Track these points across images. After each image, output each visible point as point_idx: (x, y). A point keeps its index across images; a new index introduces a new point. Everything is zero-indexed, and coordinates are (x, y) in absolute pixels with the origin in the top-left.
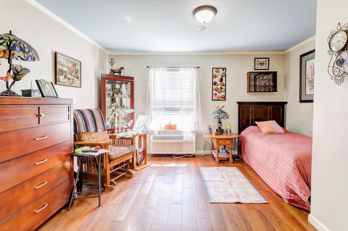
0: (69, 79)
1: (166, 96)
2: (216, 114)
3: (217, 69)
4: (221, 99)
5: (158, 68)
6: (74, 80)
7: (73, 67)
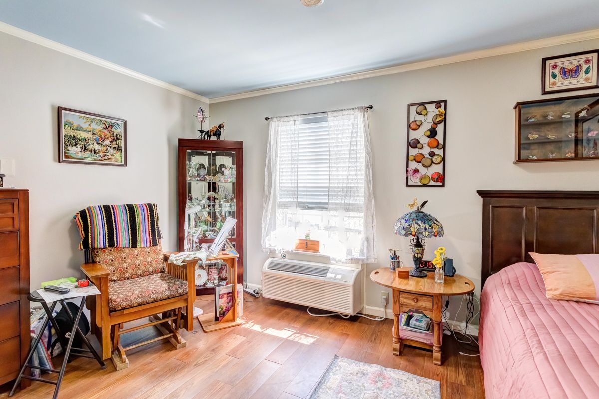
0: (95, 152)
1: (299, 177)
2: (403, 221)
3: (421, 108)
4: (432, 183)
5: (286, 119)
6: (108, 154)
7: (105, 131)
